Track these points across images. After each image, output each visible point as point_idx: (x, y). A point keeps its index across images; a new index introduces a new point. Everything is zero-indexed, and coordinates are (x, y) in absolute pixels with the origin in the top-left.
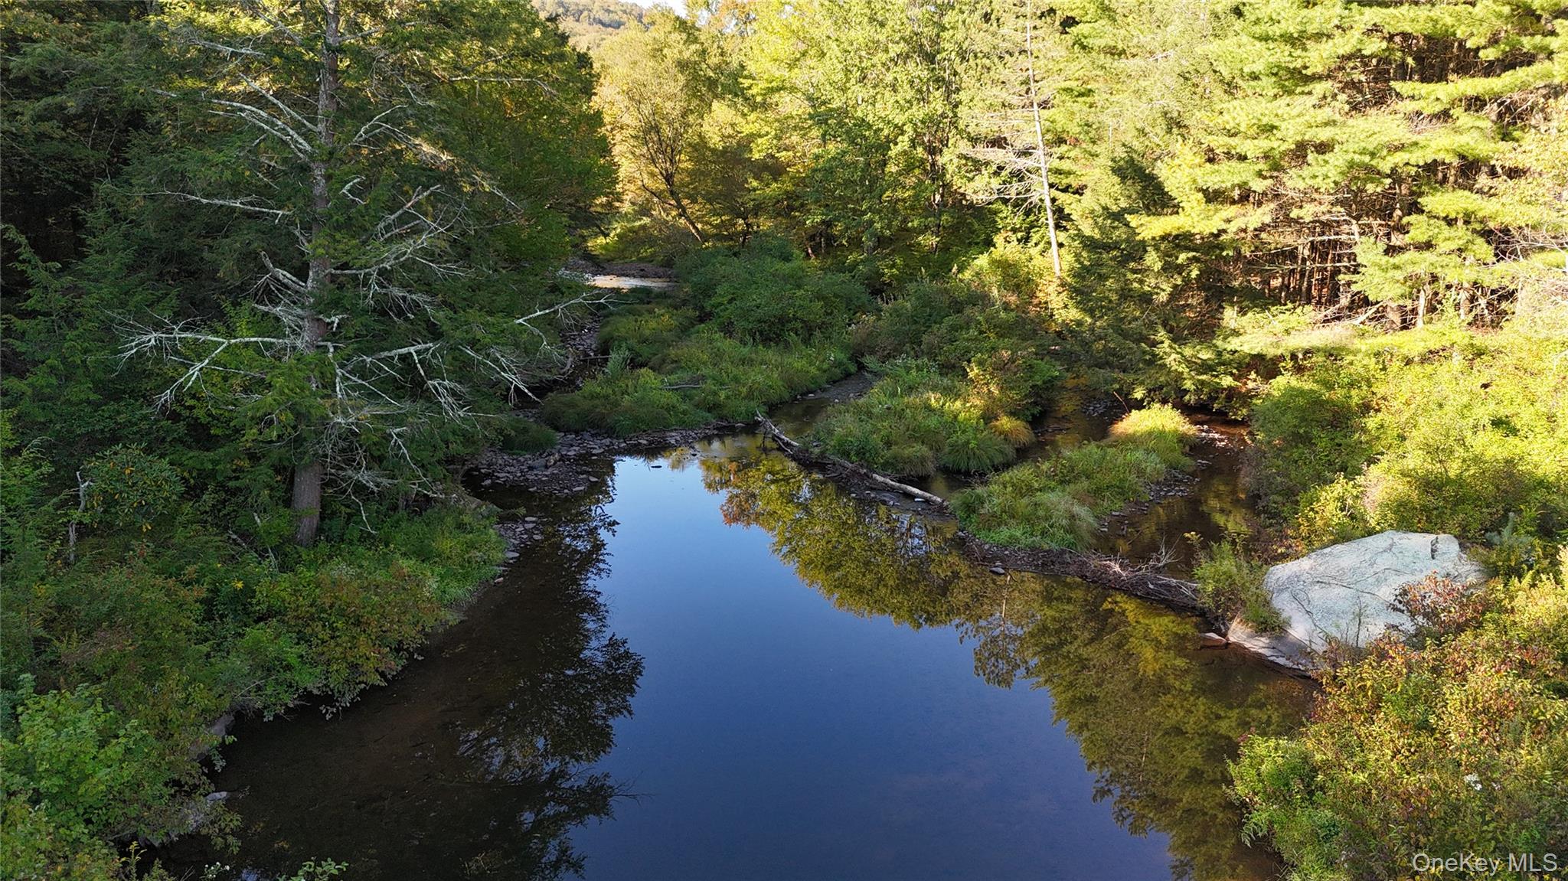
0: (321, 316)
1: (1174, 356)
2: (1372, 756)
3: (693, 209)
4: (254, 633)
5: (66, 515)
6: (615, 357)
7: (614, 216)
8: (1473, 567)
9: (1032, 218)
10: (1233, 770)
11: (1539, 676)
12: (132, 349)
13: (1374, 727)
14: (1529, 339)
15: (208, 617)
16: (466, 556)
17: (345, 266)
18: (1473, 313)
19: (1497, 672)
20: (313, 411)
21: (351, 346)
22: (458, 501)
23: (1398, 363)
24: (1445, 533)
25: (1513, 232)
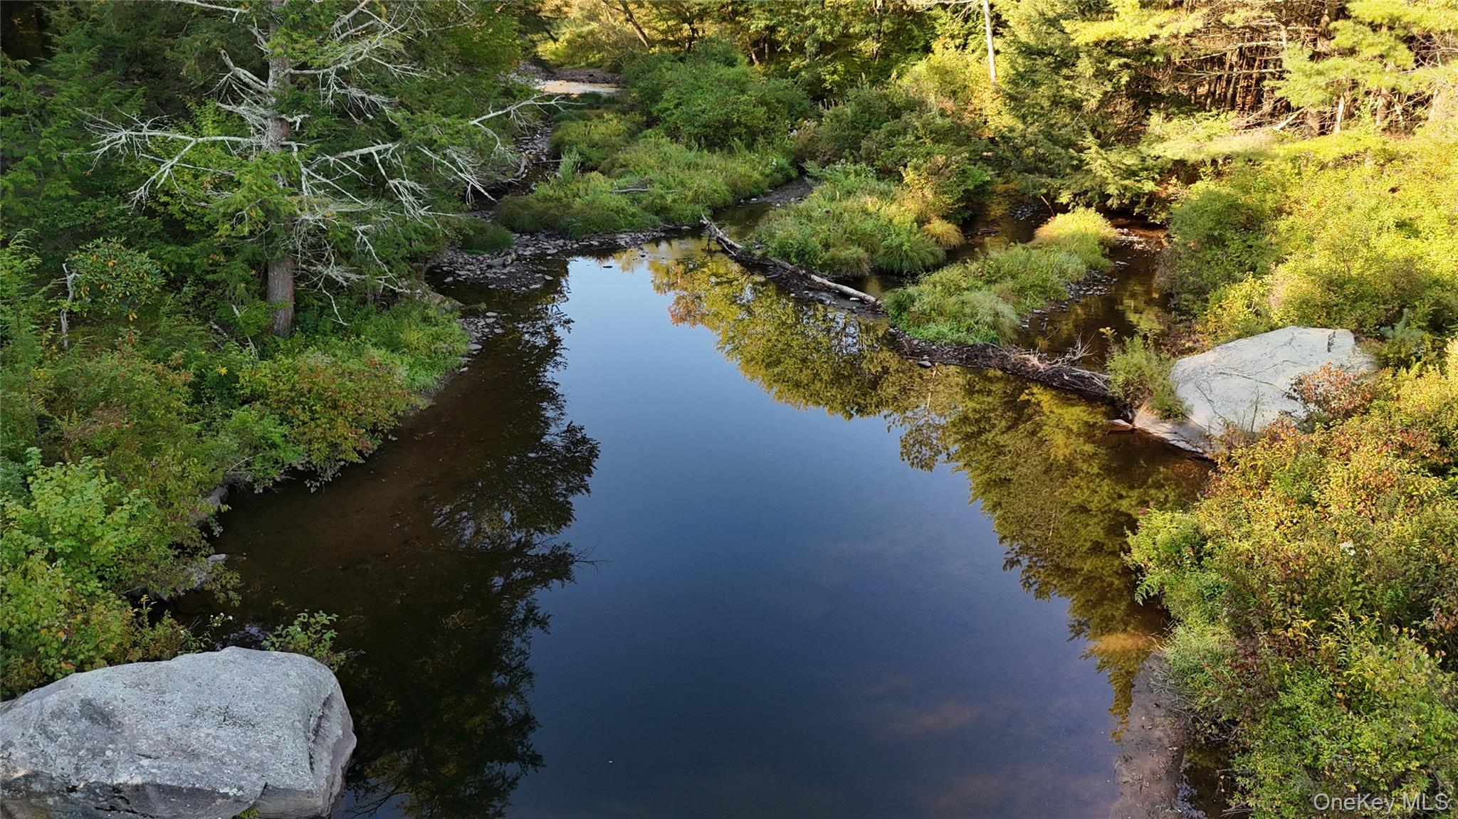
0: (283, 116)
1: (1100, 161)
2: (1257, 527)
3: (639, 14)
4: (240, 414)
5: (56, 304)
6: (567, 161)
7: (563, 20)
8: (1366, 360)
9: (970, 24)
10: (1131, 539)
11: (1416, 457)
12: (104, 146)
13: (1261, 502)
14: (1439, 145)
15: (197, 399)
16: (433, 347)
17: (304, 66)
18: (1389, 119)
19: (1378, 453)
20: (281, 208)
21: (314, 146)
22: (423, 296)
23: (1313, 168)
24: (1342, 328)
25: (1435, 37)
